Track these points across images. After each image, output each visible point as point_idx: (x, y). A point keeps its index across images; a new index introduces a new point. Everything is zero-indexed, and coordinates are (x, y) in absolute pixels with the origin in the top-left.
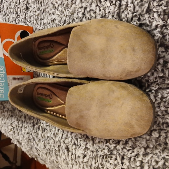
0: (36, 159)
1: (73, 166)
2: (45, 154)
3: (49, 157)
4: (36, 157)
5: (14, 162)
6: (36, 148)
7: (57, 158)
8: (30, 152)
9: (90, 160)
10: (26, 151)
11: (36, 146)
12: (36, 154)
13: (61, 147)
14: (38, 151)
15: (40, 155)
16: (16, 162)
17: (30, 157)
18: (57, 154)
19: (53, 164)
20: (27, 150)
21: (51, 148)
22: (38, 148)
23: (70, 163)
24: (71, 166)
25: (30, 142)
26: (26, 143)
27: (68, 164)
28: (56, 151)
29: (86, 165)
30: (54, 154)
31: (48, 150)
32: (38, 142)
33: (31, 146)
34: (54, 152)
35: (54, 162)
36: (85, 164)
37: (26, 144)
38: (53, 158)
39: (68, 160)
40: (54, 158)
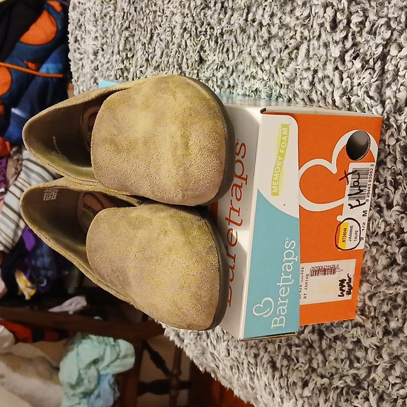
0: (213, 376)
1: (282, 402)
2: (229, 368)
3: (236, 376)
4: (214, 372)
5: (175, 372)
6: (212, 354)
7: (252, 379)
8: (200, 360)
9: (316, 394)
10: (193, 355)
11: (211, 349)
12: (213, 365)
13: (260, 358)
14: (215, 360)
15: (221, 368)
16: (180, 372)
17: (201, 369)
18: (252, 371)
19: (245, 390)
20: (195, 354)
21: (240, 357)
22: (215, 353)
23: (277, 393)
24: (280, 400)
25: (200, 339)
26: (191, 340)
27: (274, 396)
28: (250, 365)
29: (308, 402)
30: (246, 371)
31: (234, 361)
32: (215, 342)
33: (203, 348)
34: (246, 365)
35: (246, 387)
36: (306, 399)
37: (192, 343)
38: (244, 378)
39: (272, 386)
40: (246, 378)
